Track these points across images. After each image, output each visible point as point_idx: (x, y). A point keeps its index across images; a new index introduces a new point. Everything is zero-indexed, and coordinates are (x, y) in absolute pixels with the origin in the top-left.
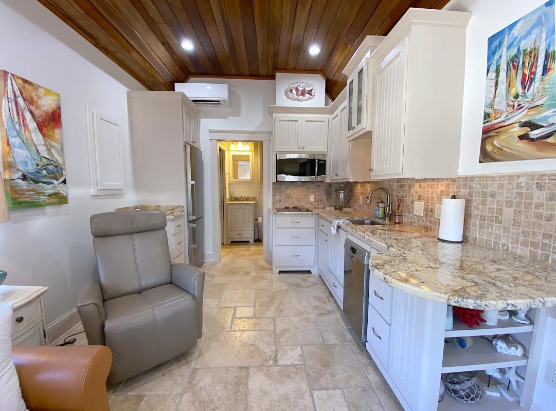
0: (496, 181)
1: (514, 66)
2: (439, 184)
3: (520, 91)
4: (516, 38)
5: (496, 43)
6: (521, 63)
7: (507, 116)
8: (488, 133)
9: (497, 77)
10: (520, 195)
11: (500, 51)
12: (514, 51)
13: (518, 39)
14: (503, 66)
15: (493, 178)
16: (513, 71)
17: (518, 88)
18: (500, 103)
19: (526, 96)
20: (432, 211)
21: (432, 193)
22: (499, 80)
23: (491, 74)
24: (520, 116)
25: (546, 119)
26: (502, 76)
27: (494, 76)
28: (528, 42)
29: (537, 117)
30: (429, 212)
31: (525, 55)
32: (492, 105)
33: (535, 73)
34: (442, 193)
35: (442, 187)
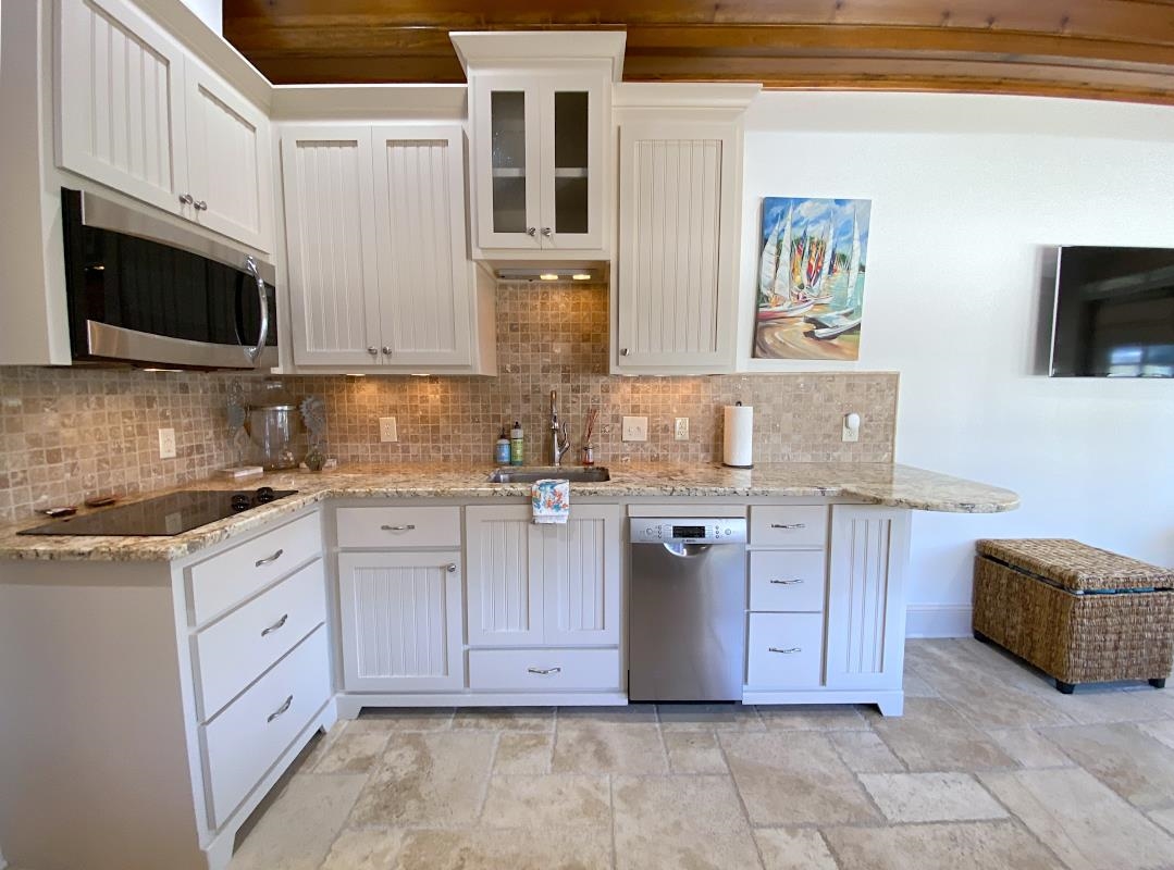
0: (770, 381)
1: (799, 251)
2: (680, 385)
3: (806, 282)
4: (802, 219)
5: (777, 210)
6: (807, 250)
7: (790, 306)
8: (761, 322)
9: (779, 252)
10: (798, 397)
11: (783, 223)
12: (800, 234)
13: (805, 220)
14: (786, 244)
15: (766, 377)
16: (798, 257)
17: (802, 277)
18: (781, 287)
19: (813, 291)
20: (666, 429)
21: (664, 401)
22: (781, 258)
23: (771, 247)
24: (805, 310)
25: (830, 319)
26: (785, 256)
27: (774, 250)
28: (815, 231)
29: (822, 317)
30: (659, 432)
31: (812, 243)
32: (771, 287)
33: (821, 268)
34: (686, 399)
35: (685, 390)
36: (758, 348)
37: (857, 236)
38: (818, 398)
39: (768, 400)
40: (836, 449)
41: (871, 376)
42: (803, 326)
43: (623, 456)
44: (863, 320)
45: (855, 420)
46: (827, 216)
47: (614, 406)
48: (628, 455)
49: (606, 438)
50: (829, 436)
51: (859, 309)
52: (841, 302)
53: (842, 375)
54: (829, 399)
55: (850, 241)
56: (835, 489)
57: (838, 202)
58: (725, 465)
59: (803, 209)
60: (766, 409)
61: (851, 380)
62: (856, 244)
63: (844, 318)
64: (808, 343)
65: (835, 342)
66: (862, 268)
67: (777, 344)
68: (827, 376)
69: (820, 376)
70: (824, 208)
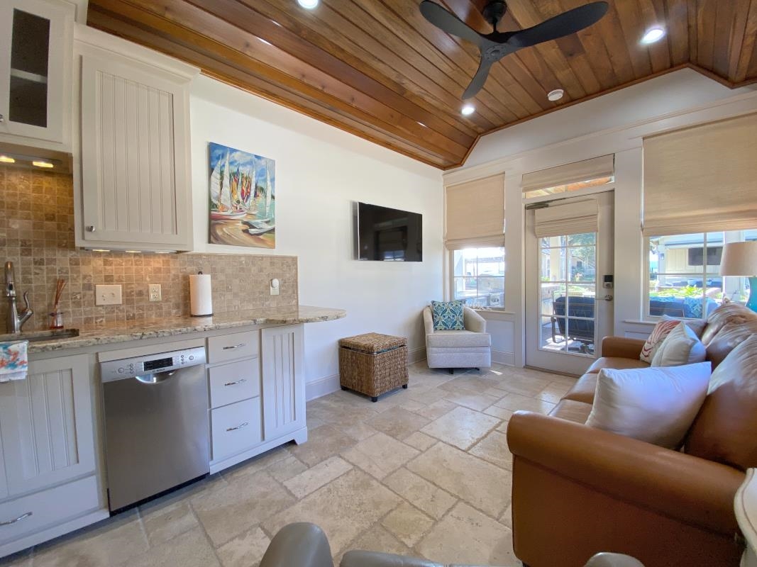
0: (222, 259)
1: (235, 180)
2: (152, 260)
3: (241, 200)
4: (236, 161)
5: (218, 152)
6: (240, 181)
7: (232, 213)
8: (214, 222)
9: (222, 178)
10: (242, 269)
11: (223, 161)
12: (235, 170)
13: (238, 163)
14: (226, 174)
15: (220, 257)
16: (235, 184)
17: (238, 196)
18: (225, 200)
19: (244, 205)
20: (140, 293)
21: (137, 272)
22: (224, 182)
23: (216, 174)
24: (241, 216)
25: (257, 224)
26: (226, 181)
27: (219, 176)
28: (245, 170)
29: (253, 221)
30: (134, 296)
31: (243, 177)
32: (219, 199)
33: (249, 193)
34: (158, 270)
35: (156, 263)
36: (212, 237)
37: (269, 178)
38: (254, 270)
39: (222, 271)
40: (267, 299)
41: (283, 258)
42: (241, 226)
43: (97, 318)
44: (276, 226)
45: (276, 282)
46: (250, 163)
47: (85, 277)
48: (103, 317)
49: (78, 304)
50: (263, 293)
51: (273, 219)
52: (263, 215)
53: (267, 257)
54: (261, 270)
55: (265, 180)
56: (262, 319)
57: (256, 156)
58: (192, 316)
59: (236, 155)
60: (221, 277)
61: (273, 260)
62: (269, 183)
63: (266, 224)
64: (244, 236)
65: (261, 237)
66: (273, 197)
67: (225, 236)
68: (259, 257)
69: (254, 257)
70: (249, 158)
